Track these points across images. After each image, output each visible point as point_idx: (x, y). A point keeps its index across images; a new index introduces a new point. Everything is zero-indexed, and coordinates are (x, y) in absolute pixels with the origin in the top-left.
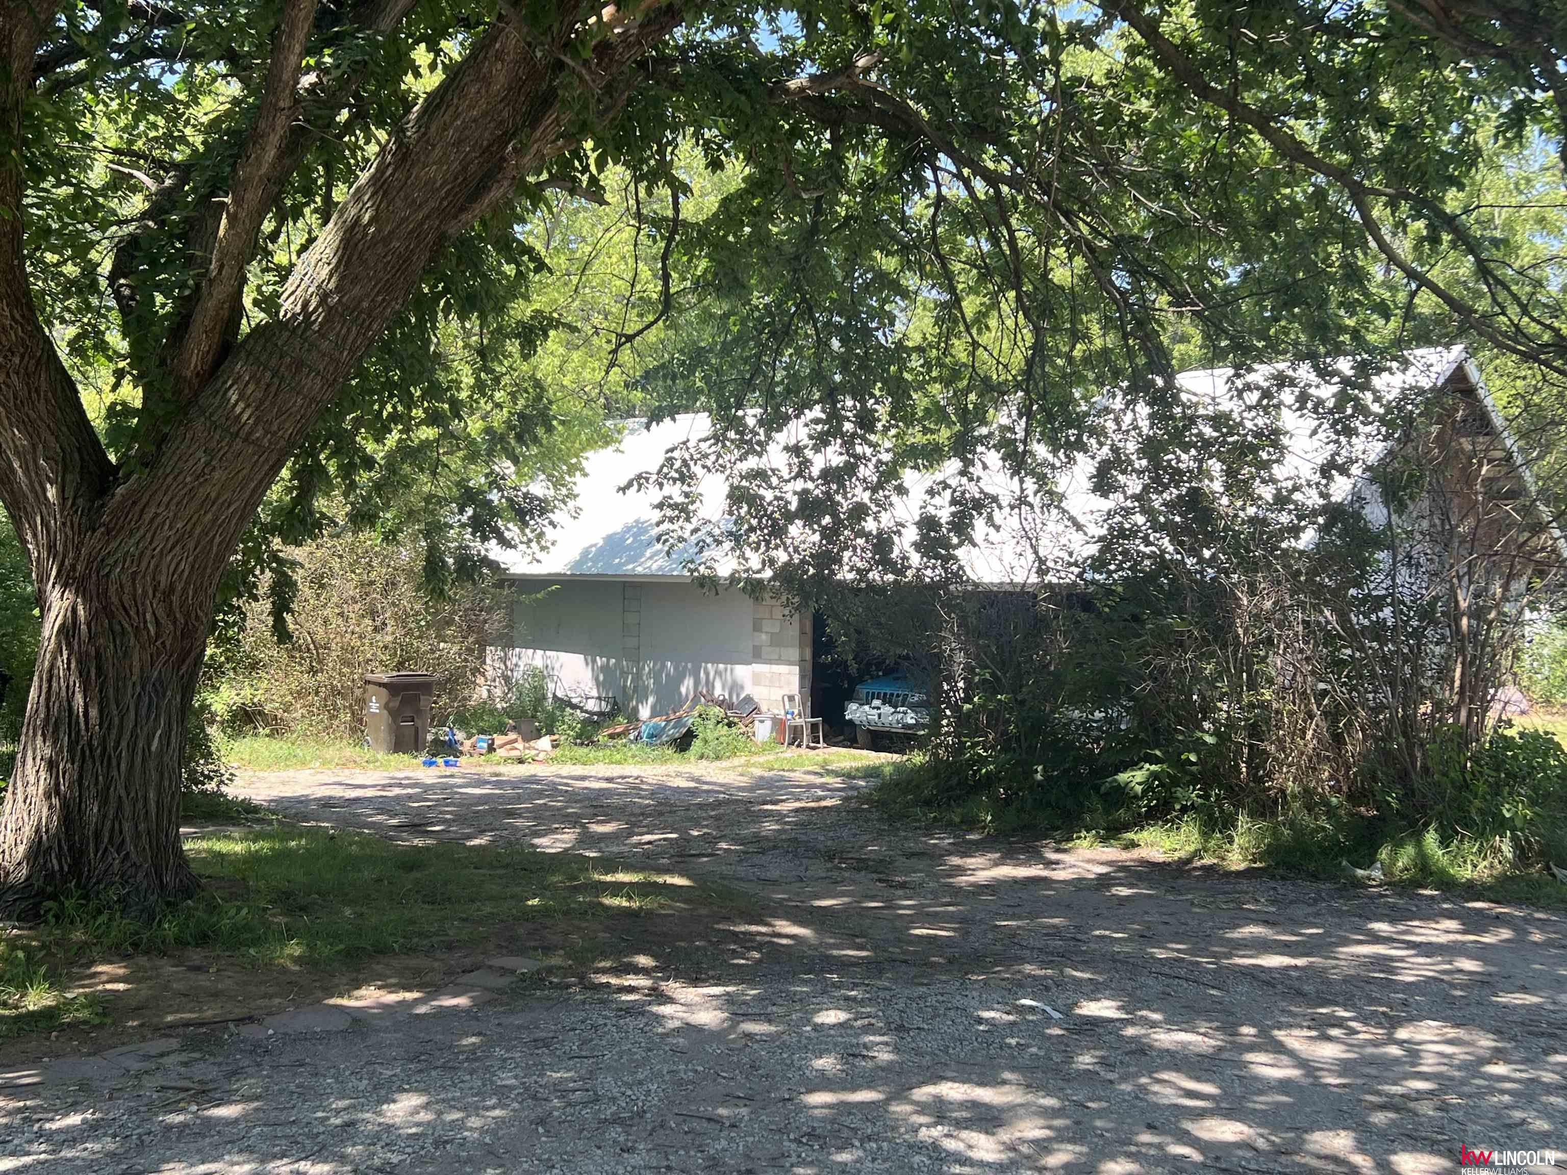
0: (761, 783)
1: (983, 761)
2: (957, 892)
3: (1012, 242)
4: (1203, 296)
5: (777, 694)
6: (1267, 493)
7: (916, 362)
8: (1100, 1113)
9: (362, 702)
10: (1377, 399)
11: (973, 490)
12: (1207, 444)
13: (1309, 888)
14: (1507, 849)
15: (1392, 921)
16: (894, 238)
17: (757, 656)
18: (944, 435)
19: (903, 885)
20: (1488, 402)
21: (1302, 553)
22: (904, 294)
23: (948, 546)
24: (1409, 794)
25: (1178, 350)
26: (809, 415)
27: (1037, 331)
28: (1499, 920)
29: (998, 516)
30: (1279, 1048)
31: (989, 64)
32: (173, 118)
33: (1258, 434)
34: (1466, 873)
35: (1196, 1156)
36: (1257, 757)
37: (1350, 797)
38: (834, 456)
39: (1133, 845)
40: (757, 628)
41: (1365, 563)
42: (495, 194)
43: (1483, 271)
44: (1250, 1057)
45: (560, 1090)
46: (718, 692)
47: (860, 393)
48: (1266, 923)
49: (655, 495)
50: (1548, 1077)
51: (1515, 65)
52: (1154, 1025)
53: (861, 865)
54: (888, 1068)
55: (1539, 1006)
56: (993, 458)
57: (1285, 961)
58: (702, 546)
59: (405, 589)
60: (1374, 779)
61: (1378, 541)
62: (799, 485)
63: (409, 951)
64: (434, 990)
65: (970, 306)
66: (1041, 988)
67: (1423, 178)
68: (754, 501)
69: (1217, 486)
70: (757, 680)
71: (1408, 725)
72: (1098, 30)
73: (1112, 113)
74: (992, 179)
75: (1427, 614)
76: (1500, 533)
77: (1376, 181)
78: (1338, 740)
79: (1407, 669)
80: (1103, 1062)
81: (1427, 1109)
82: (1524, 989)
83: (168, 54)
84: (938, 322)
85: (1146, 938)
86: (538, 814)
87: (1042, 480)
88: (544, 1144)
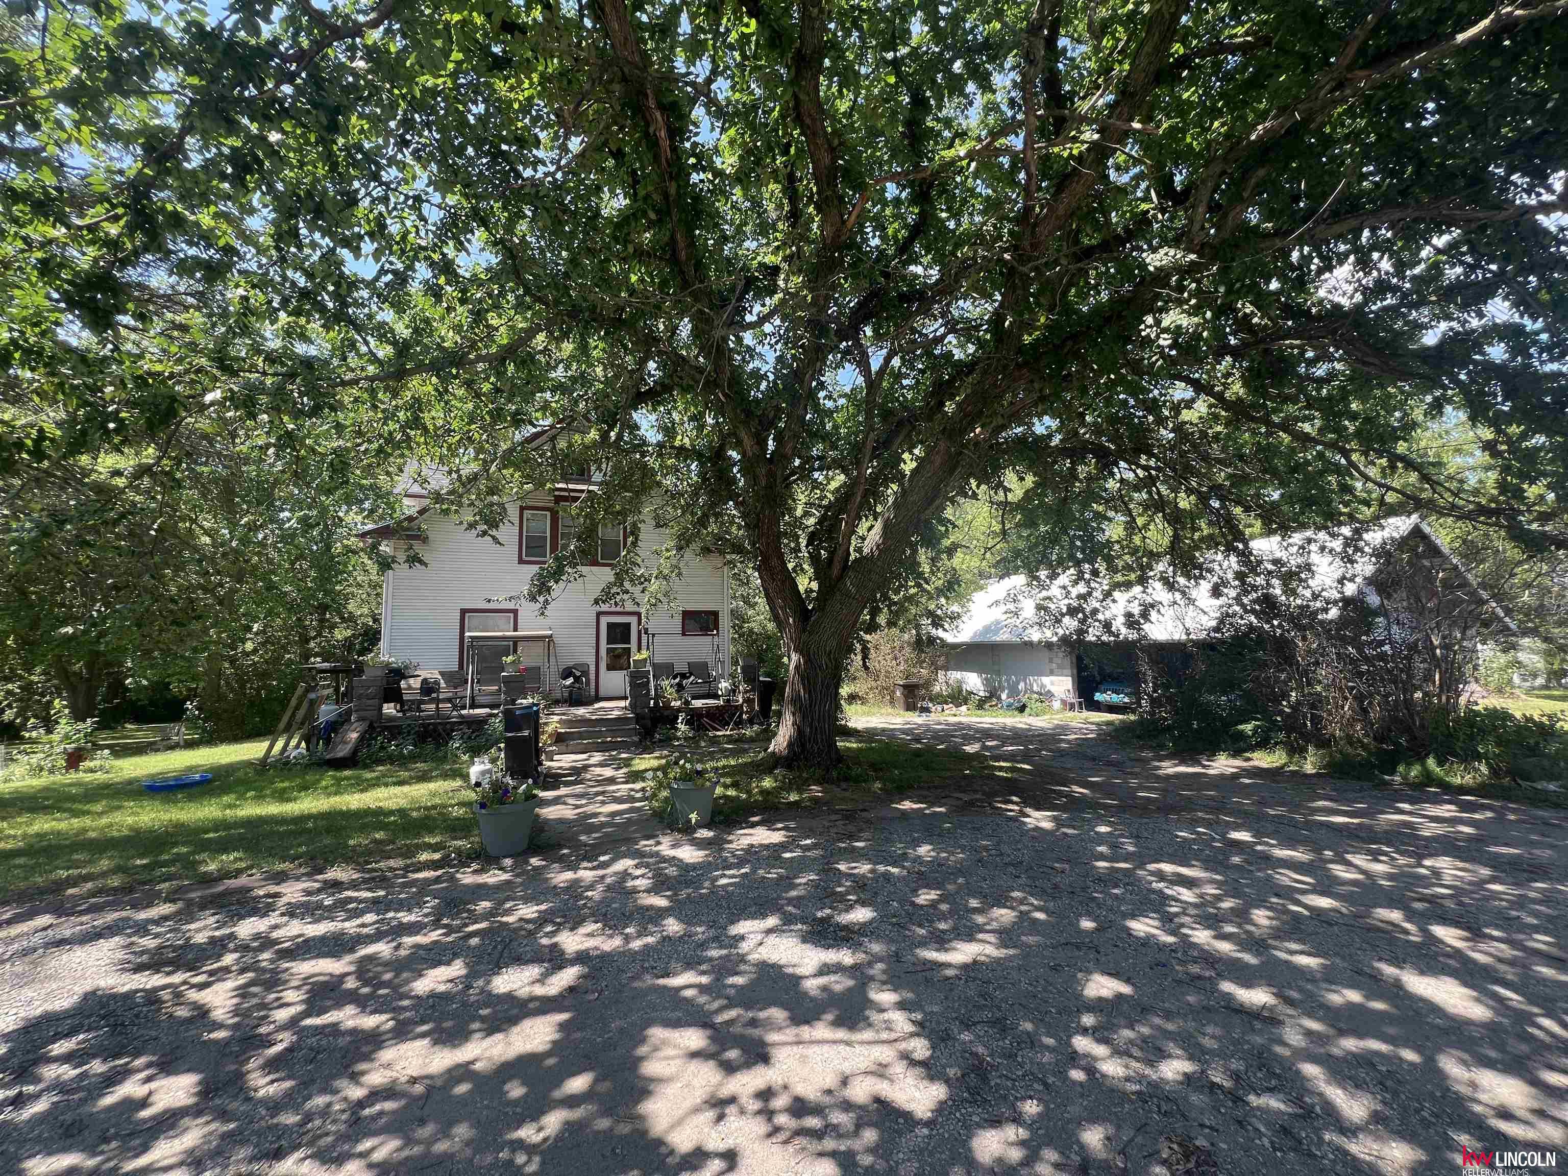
0: (1058, 727)
1: (1165, 719)
2: (1158, 777)
3: (1159, 493)
4: (1260, 506)
5: (1062, 689)
6: (1308, 593)
7: (1117, 547)
8: (1247, 886)
9: (894, 692)
10: (1367, 544)
11: (1149, 600)
12: (1270, 573)
13: (1356, 785)
14: (1484, 769)
15: (1411, 803)
16: (1102, 498)
17: (1052, 673)
18: (1133, 576)
19: (1131, 773)
20: (1438, 542)
21: (1331, 621)
22: (1110, 520)
23: (1138, 623)
24: (1413, 738)
25: (1248, 531)
26: (1068, 572)
27: (1175, 530)
28: (1484, 807)
29: (1162, 610)
30: (1349, 864)
31: (1141, 423)
32: (822, 491)
33: (1299, 567)
34: (1458, 781)
35: (1306, 913)
36: (1316, 720)
37: (1375, 739)
38: (1081, 588)
39: (1249, 759)
40: (1051, 661)
41: (1371, 624)
42: (937, 502)
43: (1425, 478)
44: (1331, 866)
45: (986, 848)
46: (1035, 688)
47: (1092, 562)
48: (1331, 800)
49: (1003, 608)
50: (1532, 894)
51: (1432, 380)
52: (1272, 846)
53: (1110, 764)
54: (1133, 854)
55: (1519, 855)
56: (1158, 585)
57: (1347, 820)
58: (1025, 628)
59: (908, 650)
60: (1390, 731)
61: (1375, 613)
62: (1066, 601)
63: (920, 788)
64: (932, 804)
65: (1140, 521)
66: (1208, 824)
67: (1382, 440)
68: (1046, 609)
69: (1278, 591)
70: (1052, 683)
71: (1409, 703)
72: (1193, 401)
73: (1203, 434)
74: (1146, 468)
75: (1413, 647)
76: (1455, 606)
77: (1353, 445)
78: (1365, 711)
79: (1404, 676)
80: (1246, 861)
81: (1451, 904)
82: (1506, 845)
83: (820, 469)
84: (1125, 529)
85: (1262, 803)
86: (964, 737)
87: (1184, 593)
88: (981, 871)
